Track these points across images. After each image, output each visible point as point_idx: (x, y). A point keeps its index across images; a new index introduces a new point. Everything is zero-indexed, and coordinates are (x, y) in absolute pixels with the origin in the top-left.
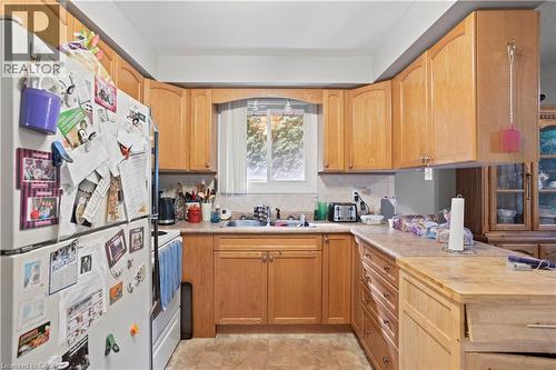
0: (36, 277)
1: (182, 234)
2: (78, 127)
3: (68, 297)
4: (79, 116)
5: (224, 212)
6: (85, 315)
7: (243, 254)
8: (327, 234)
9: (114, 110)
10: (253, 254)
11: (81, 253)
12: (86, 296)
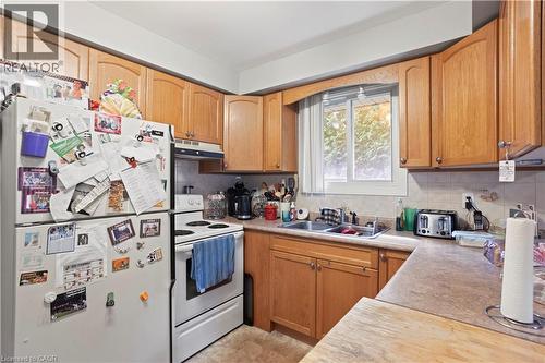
0: (35, 242)
1: (245, 229)
2: (76, 149)
3: (64, 259)
4: (76, 142)
5: (301, 212)
6: (83, 274)
7: (294, 257)
8: (385, 250)
9: (119, 133)
10: (303, 259)
11: (78, 232)
12: (84, 261)
